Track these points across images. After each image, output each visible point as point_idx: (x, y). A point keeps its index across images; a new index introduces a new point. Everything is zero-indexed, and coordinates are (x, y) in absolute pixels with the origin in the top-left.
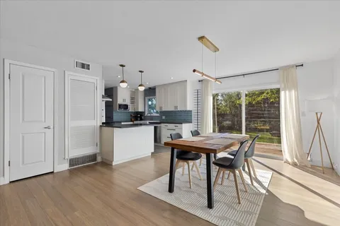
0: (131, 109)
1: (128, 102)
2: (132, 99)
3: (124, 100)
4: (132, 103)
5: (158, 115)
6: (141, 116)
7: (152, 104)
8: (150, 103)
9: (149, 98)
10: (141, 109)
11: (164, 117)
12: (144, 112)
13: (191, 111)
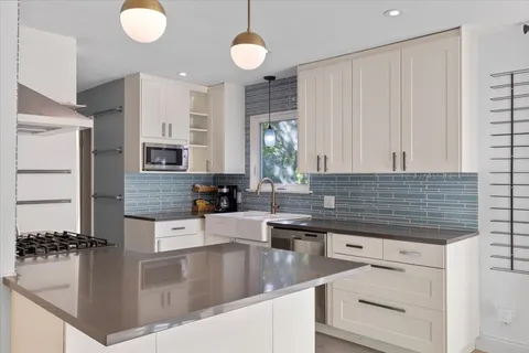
0: (193, 164)
1: (181, 137)
2: (199, 122)
3: (167, 129)
4: (199, 139)
5: (305, 189)
6: (233, 189)
7: (280, 143)
8: (270, 139)
9: (264, 118)
10: (231, 165)
11: (329, 202)
12: (245, 178)
13: (473, 177)
